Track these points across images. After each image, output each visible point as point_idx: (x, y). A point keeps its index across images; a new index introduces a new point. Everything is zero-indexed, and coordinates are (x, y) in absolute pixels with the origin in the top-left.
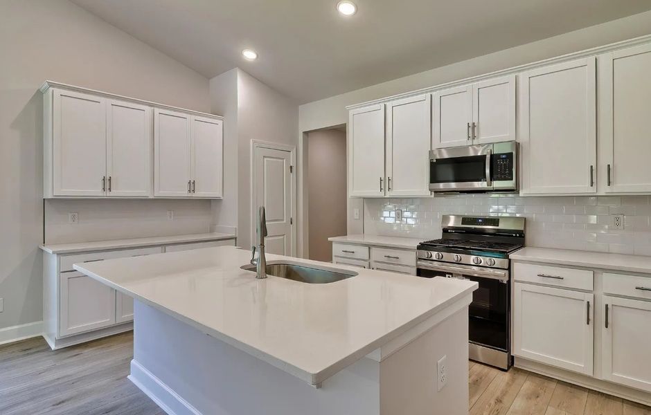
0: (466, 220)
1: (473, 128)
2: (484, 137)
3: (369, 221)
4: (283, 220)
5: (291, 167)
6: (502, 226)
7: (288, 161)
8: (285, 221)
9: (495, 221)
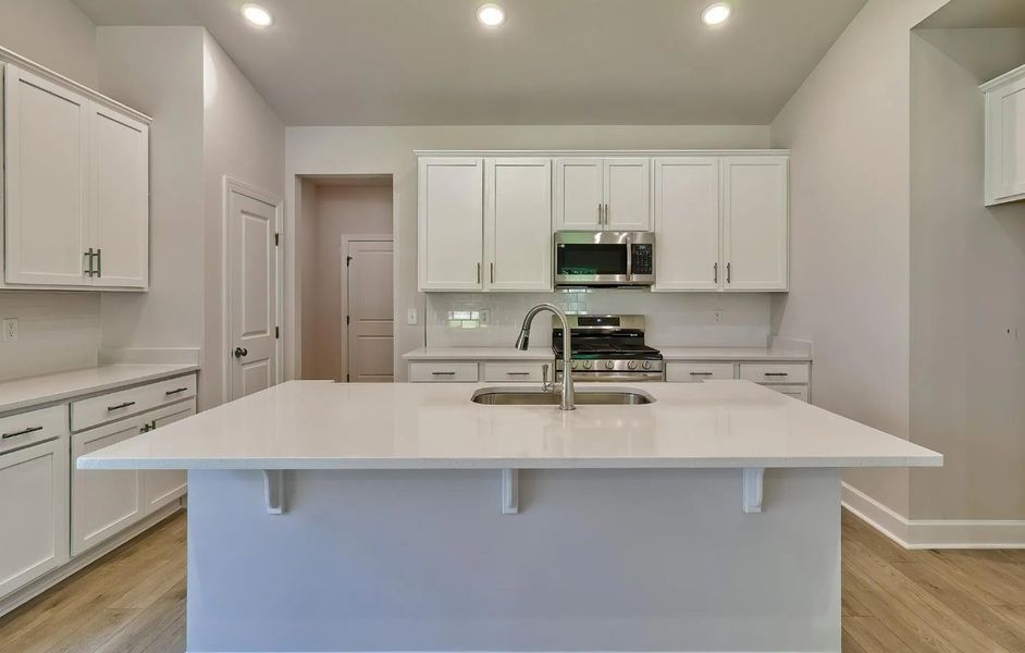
0: (582, 320)
1: (603, 212)
2: (614, 224)
3: (434, 328)
4: (265, 332)
5: (277, 236)
6: (623, 325)
7: (272, 225)
8: (268, 334)
9: (615, 321)
